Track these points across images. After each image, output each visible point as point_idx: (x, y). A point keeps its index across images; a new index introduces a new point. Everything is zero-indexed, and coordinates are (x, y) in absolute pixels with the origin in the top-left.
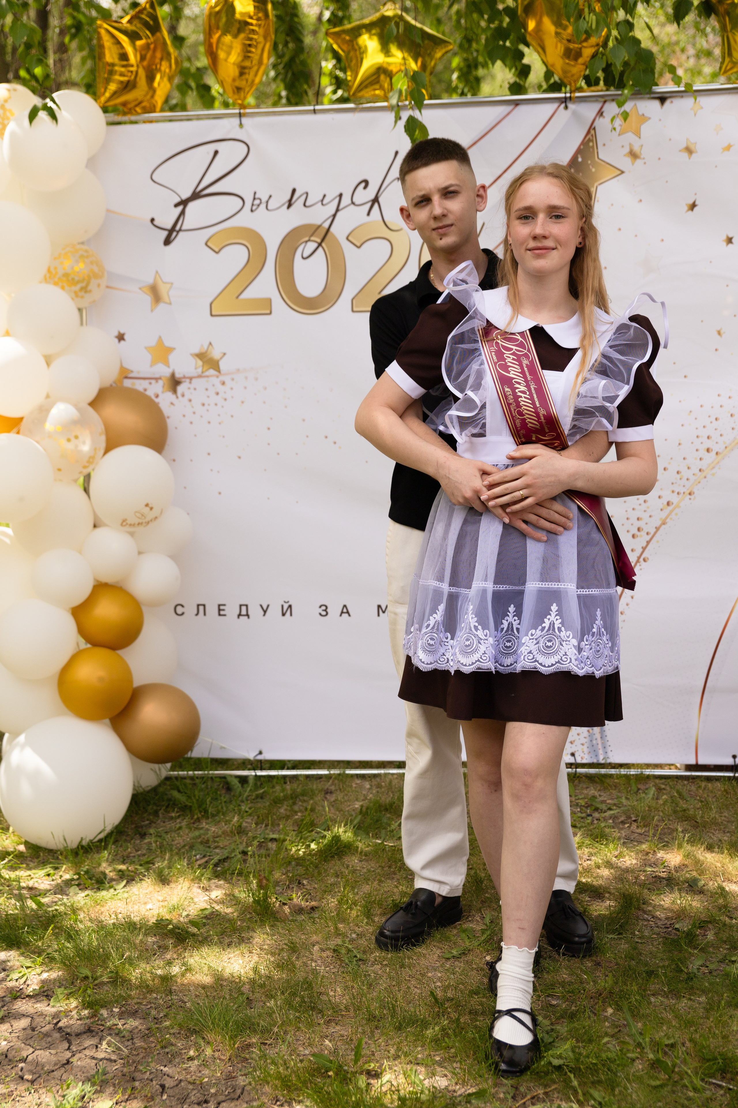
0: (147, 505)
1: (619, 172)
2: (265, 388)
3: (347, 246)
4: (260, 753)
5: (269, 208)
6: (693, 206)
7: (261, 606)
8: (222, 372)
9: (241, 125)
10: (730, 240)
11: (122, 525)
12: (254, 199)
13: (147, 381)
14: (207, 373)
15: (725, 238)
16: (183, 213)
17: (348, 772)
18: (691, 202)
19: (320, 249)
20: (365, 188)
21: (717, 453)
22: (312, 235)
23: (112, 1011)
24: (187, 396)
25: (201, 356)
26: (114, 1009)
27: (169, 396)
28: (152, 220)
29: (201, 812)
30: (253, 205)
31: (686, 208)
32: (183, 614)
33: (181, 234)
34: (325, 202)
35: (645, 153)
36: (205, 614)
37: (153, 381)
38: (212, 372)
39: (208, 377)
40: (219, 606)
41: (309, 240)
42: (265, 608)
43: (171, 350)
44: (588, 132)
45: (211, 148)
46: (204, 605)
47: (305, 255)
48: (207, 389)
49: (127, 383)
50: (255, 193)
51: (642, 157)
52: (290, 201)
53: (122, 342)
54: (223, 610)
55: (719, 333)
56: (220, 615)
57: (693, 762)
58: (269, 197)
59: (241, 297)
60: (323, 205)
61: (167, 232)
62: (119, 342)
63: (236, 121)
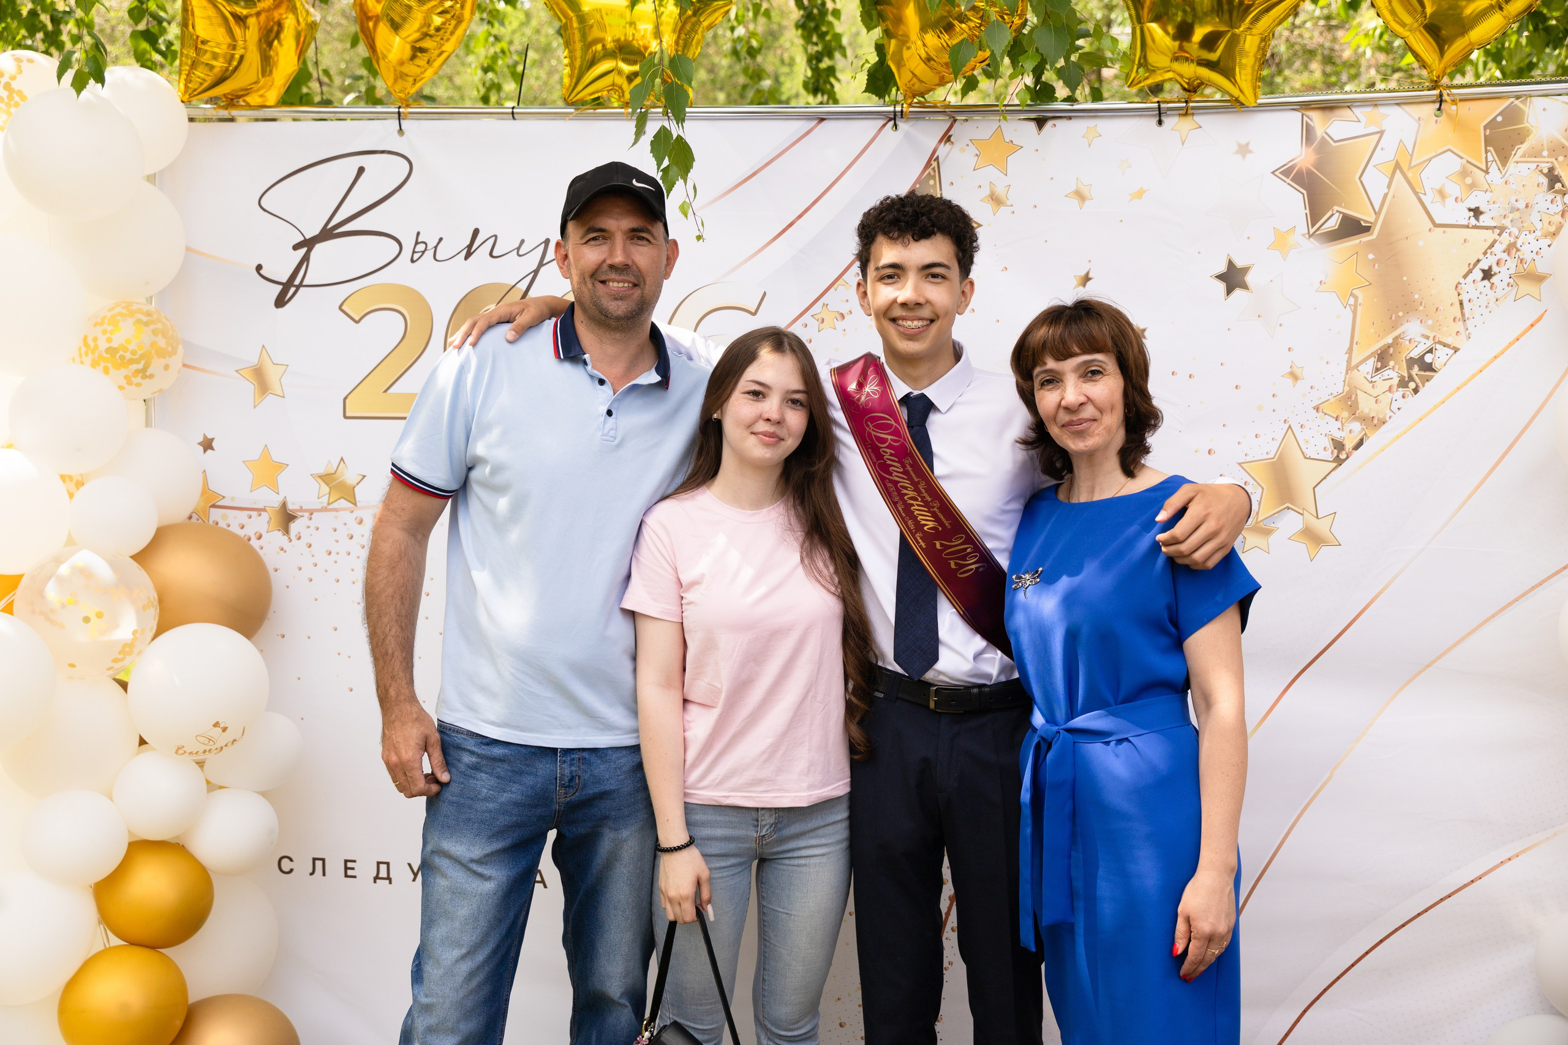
0: (216, 725)
5: (437, 258)
6: (1085, 280)
7: (410, 865)
8: (358, 504)
9: (401, 131)
12: (417, 243)
13: (246, 513)
14: (335, 505)
16: (306, 259)
18: (1083, 273)
24: (305, 539)
25: (327, 478)
27: (278, 537)
28: (259, 268)
30: (414, 252)
31: (1075, 283)
32: (291, 871)
33: (302, 289)
34: (521, 253)
35: (1011, 198)
36: (324, 874)
37: (254, 514)
38: (342, 503)
39: (336, 510)
40: (346, 861)
43: (282, 466)
44: (928, 164)
45: (352, 163)
46: (323, 860)
48: (335, 530)
49: (215, 515)
50: (418, 234)
51: (1009, 203)
52: (470, 246)
53: (209, 451)
54: (353, 869)
56: (346, 876)
58: (437, 241)
59: (390, 391)
60: (519, 255)
61: (280, 287)
62: (205, 451)
63: (394, 124)
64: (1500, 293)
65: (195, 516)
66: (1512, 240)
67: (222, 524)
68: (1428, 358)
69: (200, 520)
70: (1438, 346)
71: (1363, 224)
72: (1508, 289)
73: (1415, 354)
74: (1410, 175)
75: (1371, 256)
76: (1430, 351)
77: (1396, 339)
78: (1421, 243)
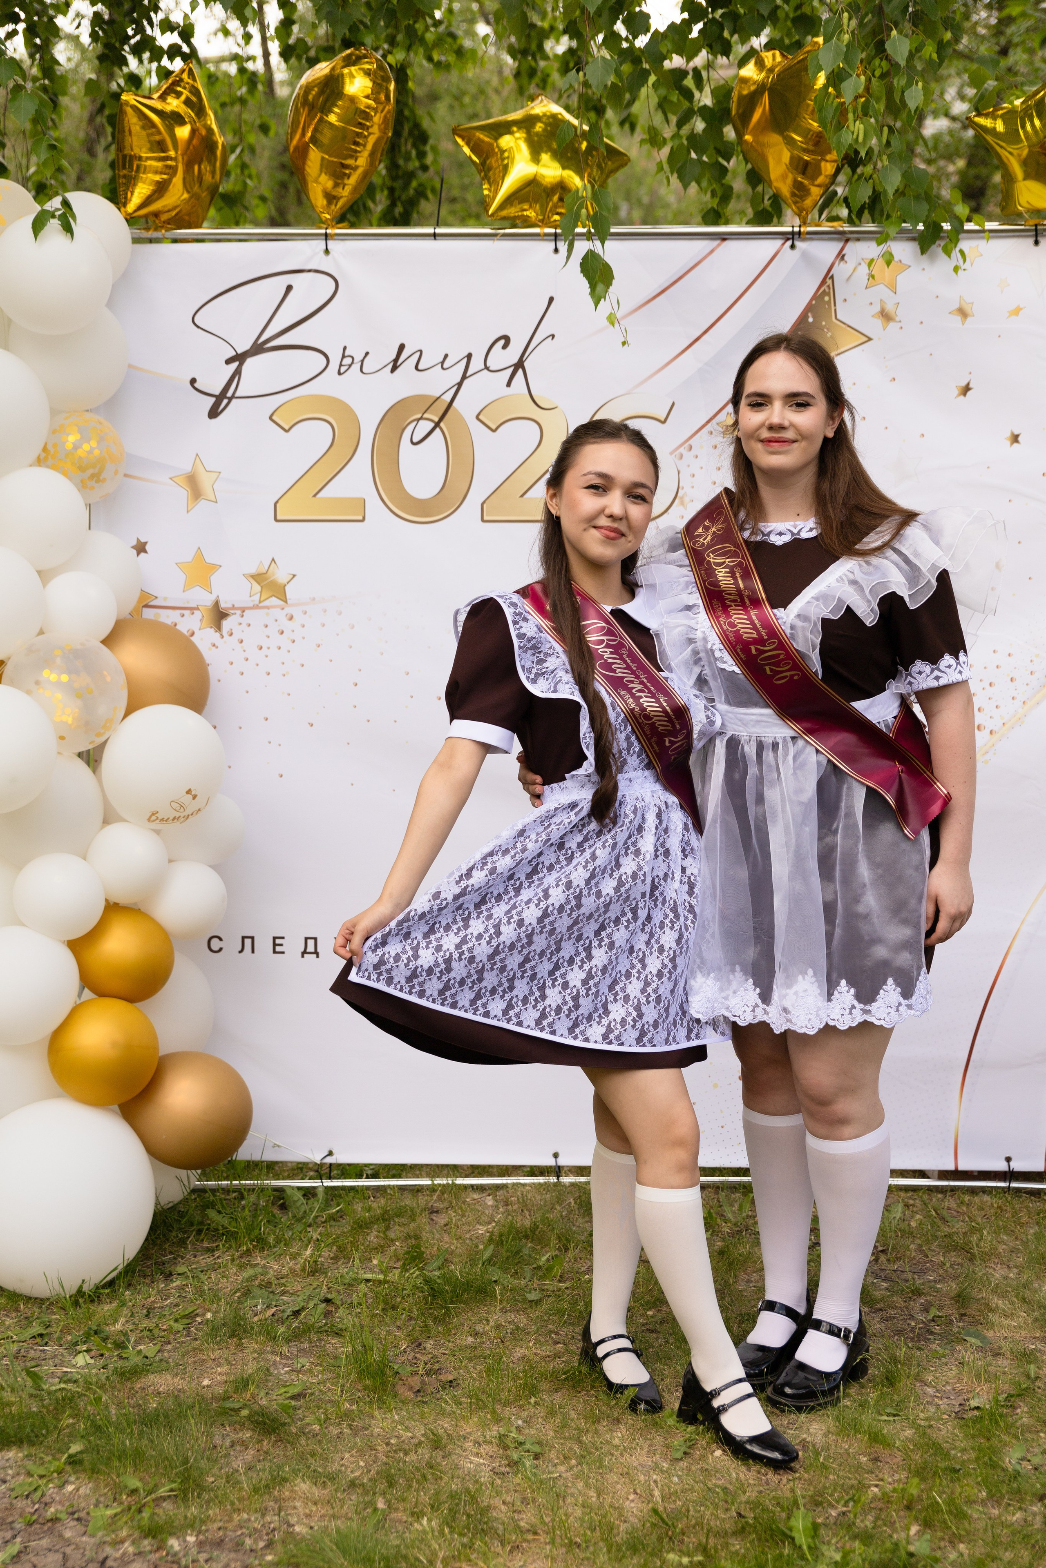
0: (189, 792)
1: (865, 339)
2: (353, 627)
3: (476, 428)
4: (330, 1153)
5: (365, 369)
6: (966, 389)
8: (289, 601)
9: (327, 251)
10: (1015, 439)
11: (149, 820)
12: (344, 357)
13: (178, 612)
14: (267, 603)
15: (1009, 434)
16: (238, 372)
17: (460, 1181)
18: (964, 384)
19: (438, 430)
20: (505, 347)
21: (991, 732)
22: (426, 411)
23: (185, 1541)
24: (236, 636)
25: (258, 577)
26: (189, 1538)
27: (210, 634)
28: (193, 381)
29: (252, 1241)
30: (341, 365)
31: (956, 392)
32: (221, 949)
33: (234, 401)
34: (445, 366)
35: (901, 314)
36: (253, 952)
37: (186, 612)
38: (274, 601)
39: (268, 607)
40: (275, 938)
41: (421, 418)
43: (214, 568)
44: (823, 282)
45: (281, 282)
46: (252, 938)
47: (415, 440)
48: (266, 626)
49: (148, 614)
50: (345, 348)
51: (897, 319)
52: (396, 360)
53: (142, 554)
54: (281, 945)
56: (275, 952)
57: (951, 1167)
58: (364, 355)
59: (319, 495)
60: (443, 369)
61: (213, 400)
62: (138, 554)
63: (321, 244)
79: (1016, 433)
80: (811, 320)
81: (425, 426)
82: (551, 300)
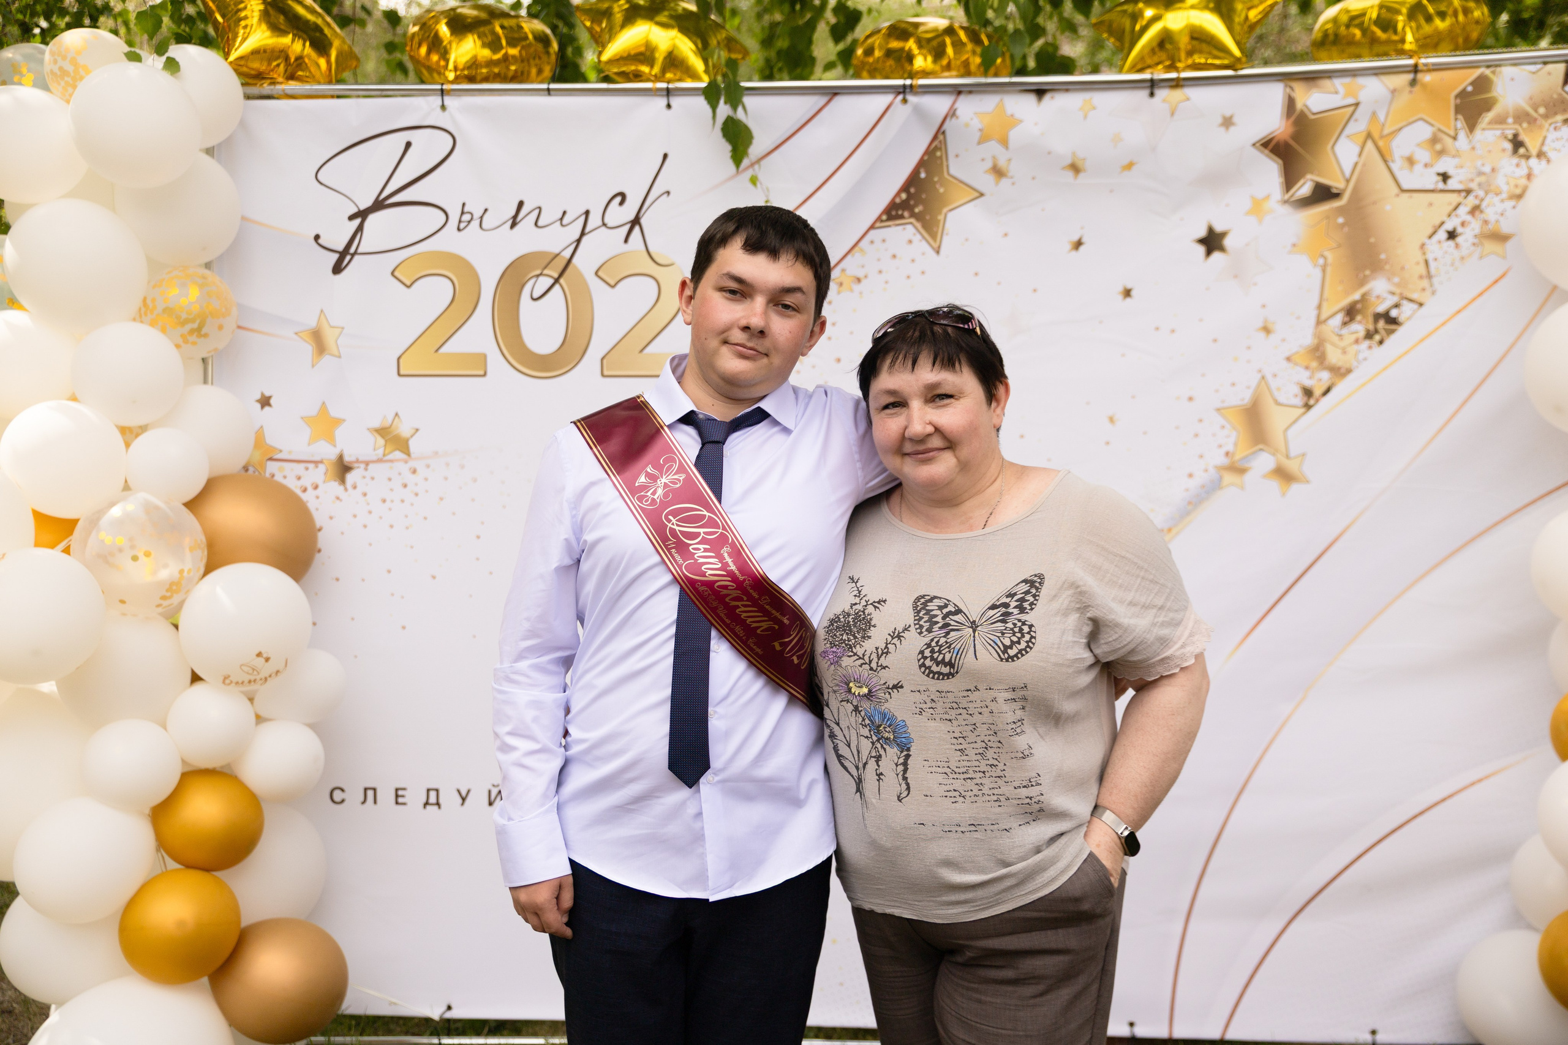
0: (261, 655)
1: (977, 194)
2: (475, 480)
3: (595, 284)
4: (449, 1008)
5: (484, 226)
6: (1078, 244)
7: (459, 791)
8: (412, 455)
9: (443, 107)
10: (1127, 293)
11: (224, 682)
12: (463, 213)
13: (303, 465)
14: (390, 457)
15: (1120, 289)
16: (360, 228)
18: (1075, 238)
19: (557, 286)
20: (621, 203)
22: (545, 267)
24: (359, 490)
25: (382, 432)
27: (335, 487)
28: (317, 237)
30: (460, 222)
31: (1068, 247)
32: (343, 801)
33: (356, 257)
34: (564, 223)
35: (1013, 169)
36: (375, 802)
37: (311, 466)
38: (398, 455)
39: (391, 461)
41: (541, 274)
42: (464, 794)
43: (338, 422)
44: (935, 137)
45: (402, 138)
46: (375, 790)
47: (535, 295)
48: (390, 479)
49: (272, 467)
50: (464, 204)
51: (1010, 174)
52: (515, 217)
53: (267, 408)
54: (403, 796)
55: (1111, 420)
56: (397, 804)
58: (483, 211)
59: (442, 350)
60: (562, 225)
61: (336, 256)
62: (262, 407)
63: (436, 100)
64: (1464, 251)
65: (251, 469)
66: (1477, 202)
67: (278, 478)
68: (1394, 313)
69: (257, 473)
70: (1405, 302)
71: (1335, 191)
72: (1472, 248)
73: (1381, 309)
74: (1381, 143)
75: (1341, 220)
76: (1397, 306)
77: (1364, 296)
78: (1388, 208)
79: (1129, 286)
80: (923, 175)
81: (544, 282)
82: (665, 156)
